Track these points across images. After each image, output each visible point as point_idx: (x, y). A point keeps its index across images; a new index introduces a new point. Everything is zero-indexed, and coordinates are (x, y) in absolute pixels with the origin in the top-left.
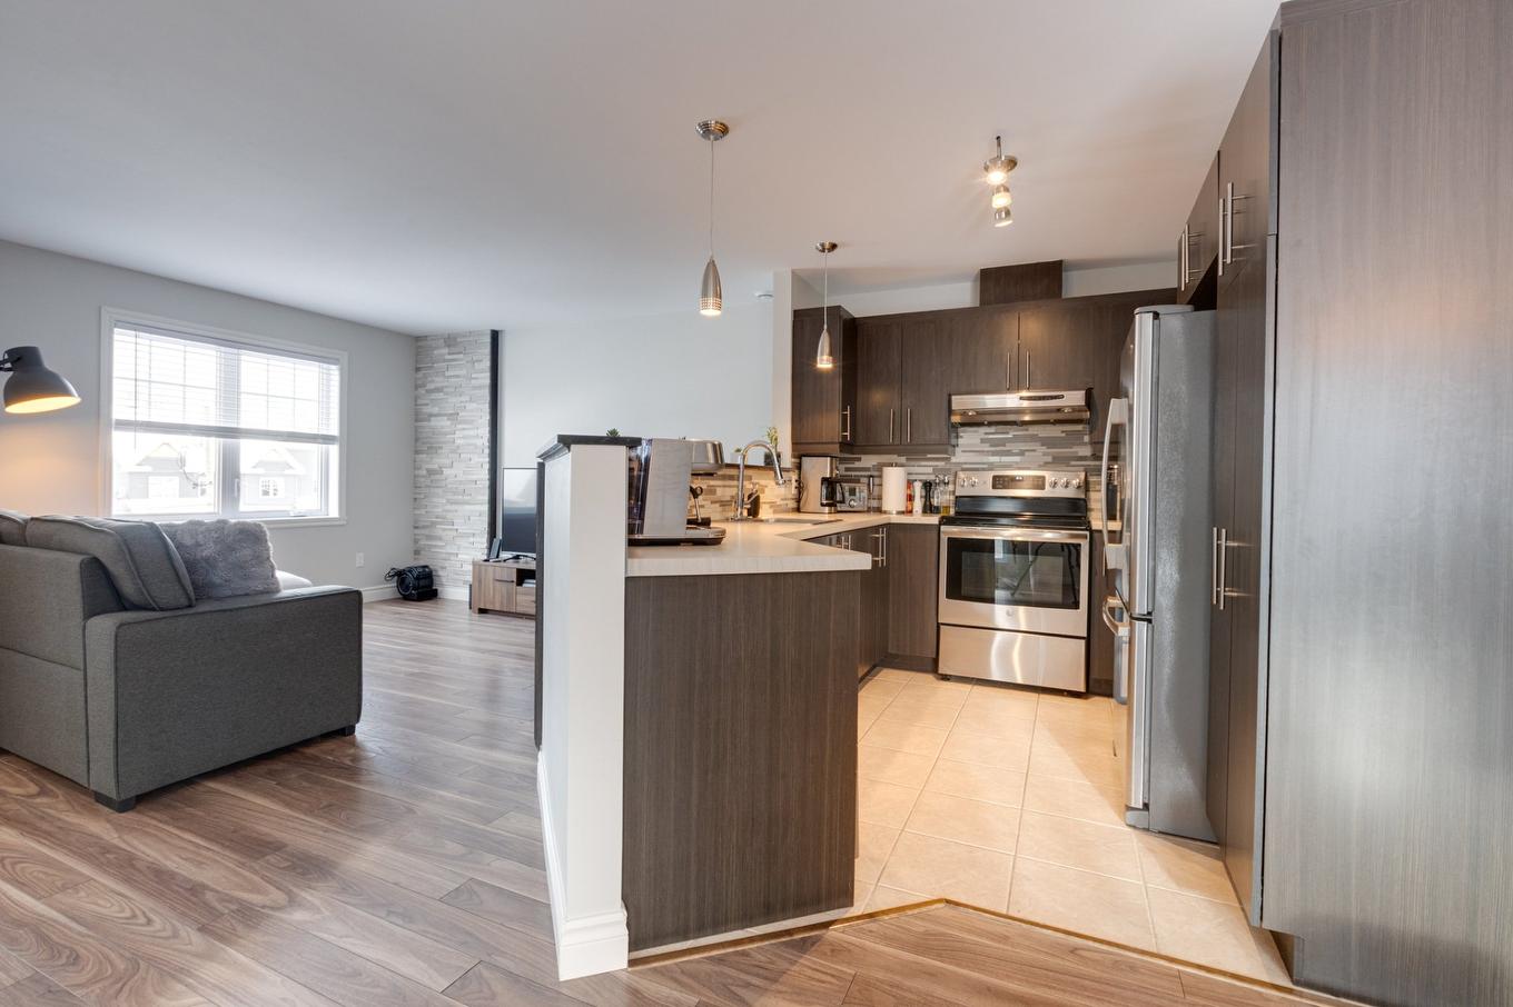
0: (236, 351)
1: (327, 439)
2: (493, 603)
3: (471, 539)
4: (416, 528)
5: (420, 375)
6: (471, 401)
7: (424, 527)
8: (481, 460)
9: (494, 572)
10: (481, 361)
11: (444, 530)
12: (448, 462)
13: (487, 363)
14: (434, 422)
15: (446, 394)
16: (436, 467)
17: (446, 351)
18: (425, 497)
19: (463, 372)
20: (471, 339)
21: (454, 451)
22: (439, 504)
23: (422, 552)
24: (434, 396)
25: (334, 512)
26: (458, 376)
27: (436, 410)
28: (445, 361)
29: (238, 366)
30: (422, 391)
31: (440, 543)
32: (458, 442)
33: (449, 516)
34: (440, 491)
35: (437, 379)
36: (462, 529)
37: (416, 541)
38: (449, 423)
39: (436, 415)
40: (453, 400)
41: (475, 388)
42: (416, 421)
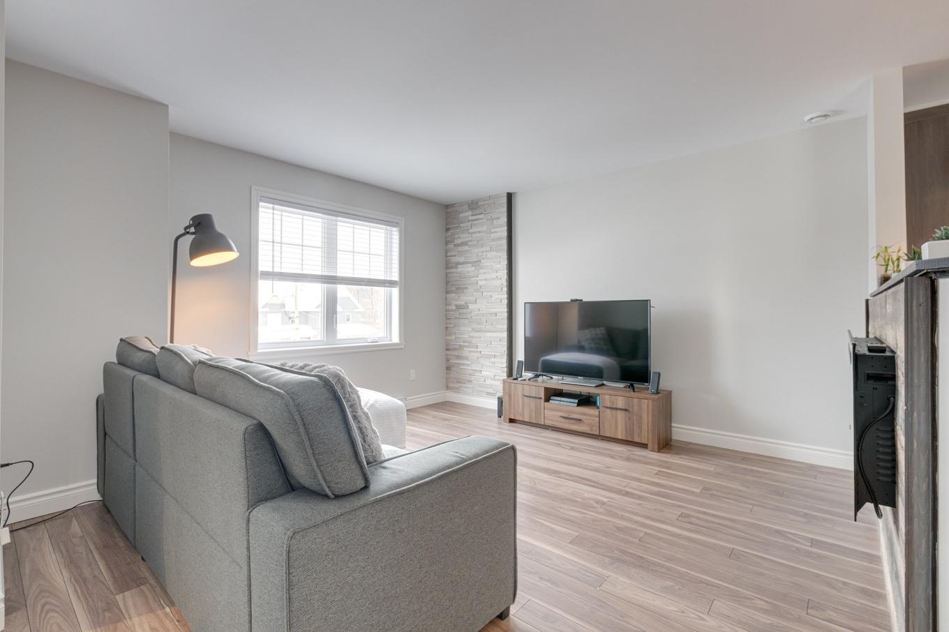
0: (334, 218)
1: (391, 284)
2: (522, 415)
3: (493, 360)
4: (448, 350)
5: (449, 233)
6: (491, 250)
7: (454, 349)
8: (501, 296)
9: (523, 390)
10: (499, 218)
11: (470, 352)
12: (471, 298)
13: (504, 219)
14: (461, 269)
15: (469, 246)
16: (463, 303)
17: (470, 213)
18: (455, 326)
19: (484, 228)
20: (490, 201)
21: (476, 291)
22: (466, 332)
23: (452, 368)
24: (460, 249)
25: (396, 339)
26: (479, 232)
27: (461, 259)
28: (469, 221)
29: (336, 230)
30: (451, 246)
31: (467, 362)
32: (480, 283)
33: (474, 340)
34: (467, 321)
35: (461, 235)
36: (486, 351)
37: (448, 360)
38: (473, 269)
39: (460, 264)
40: (476, 250)
41: (494, 240)
42: (447, 268)
